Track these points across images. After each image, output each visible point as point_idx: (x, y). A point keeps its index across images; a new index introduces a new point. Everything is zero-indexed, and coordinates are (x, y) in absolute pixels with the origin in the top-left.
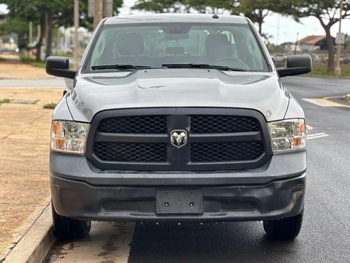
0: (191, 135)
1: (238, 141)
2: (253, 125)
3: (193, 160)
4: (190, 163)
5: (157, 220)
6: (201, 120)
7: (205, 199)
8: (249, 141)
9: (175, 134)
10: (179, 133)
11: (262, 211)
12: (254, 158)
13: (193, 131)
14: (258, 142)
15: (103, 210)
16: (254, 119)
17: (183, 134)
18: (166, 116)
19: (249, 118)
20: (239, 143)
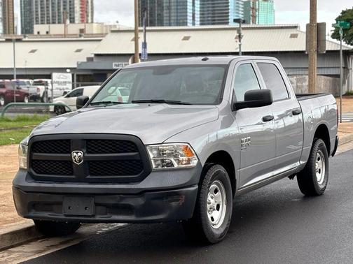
0: (86, 155)
1: (122, 160)
2: (133, 147)
3: (92, 175)
4: (89, 177)
5: (66, 220)
6: (93, 143)
7: (96, 204)
8: (130, 160)
9: (75, 154)
10: (77, 153)
11: (137, 216)
12: (136, 174)
13: (88, 152)
14: (138, 161)
15: (33, 210)
16: (133, 143)
17: (79, 154)
18: (69, 140)
19: (129, 142)
20: (123, 161)
